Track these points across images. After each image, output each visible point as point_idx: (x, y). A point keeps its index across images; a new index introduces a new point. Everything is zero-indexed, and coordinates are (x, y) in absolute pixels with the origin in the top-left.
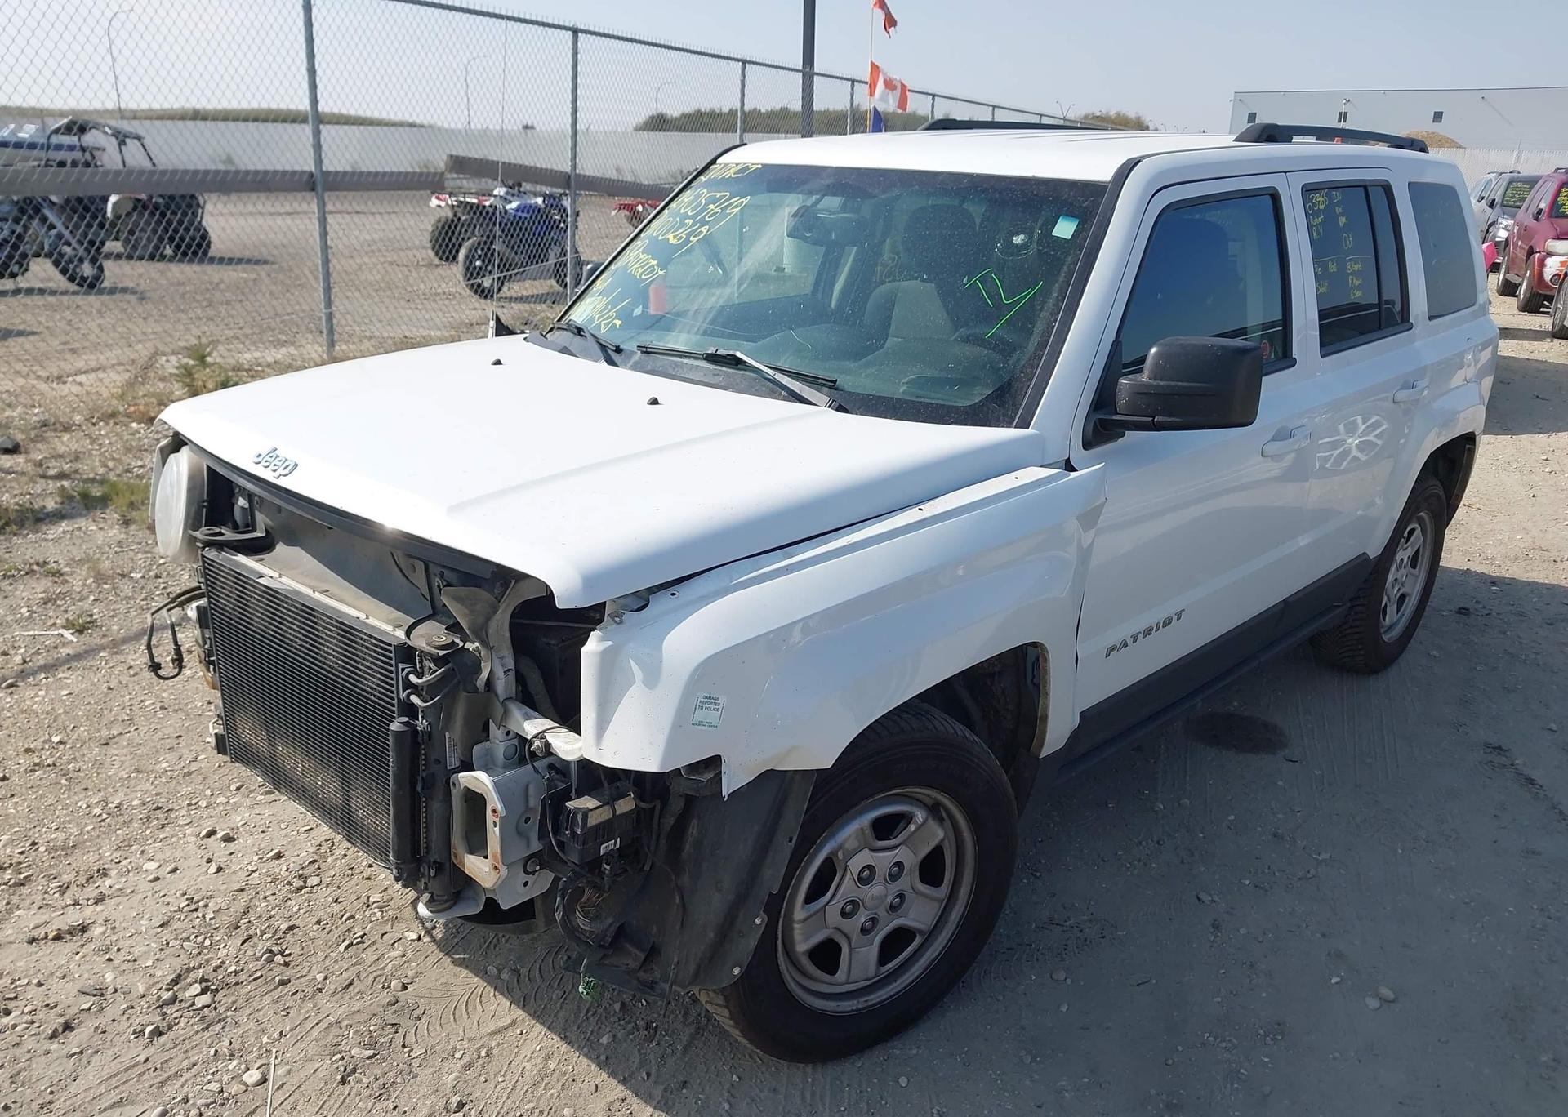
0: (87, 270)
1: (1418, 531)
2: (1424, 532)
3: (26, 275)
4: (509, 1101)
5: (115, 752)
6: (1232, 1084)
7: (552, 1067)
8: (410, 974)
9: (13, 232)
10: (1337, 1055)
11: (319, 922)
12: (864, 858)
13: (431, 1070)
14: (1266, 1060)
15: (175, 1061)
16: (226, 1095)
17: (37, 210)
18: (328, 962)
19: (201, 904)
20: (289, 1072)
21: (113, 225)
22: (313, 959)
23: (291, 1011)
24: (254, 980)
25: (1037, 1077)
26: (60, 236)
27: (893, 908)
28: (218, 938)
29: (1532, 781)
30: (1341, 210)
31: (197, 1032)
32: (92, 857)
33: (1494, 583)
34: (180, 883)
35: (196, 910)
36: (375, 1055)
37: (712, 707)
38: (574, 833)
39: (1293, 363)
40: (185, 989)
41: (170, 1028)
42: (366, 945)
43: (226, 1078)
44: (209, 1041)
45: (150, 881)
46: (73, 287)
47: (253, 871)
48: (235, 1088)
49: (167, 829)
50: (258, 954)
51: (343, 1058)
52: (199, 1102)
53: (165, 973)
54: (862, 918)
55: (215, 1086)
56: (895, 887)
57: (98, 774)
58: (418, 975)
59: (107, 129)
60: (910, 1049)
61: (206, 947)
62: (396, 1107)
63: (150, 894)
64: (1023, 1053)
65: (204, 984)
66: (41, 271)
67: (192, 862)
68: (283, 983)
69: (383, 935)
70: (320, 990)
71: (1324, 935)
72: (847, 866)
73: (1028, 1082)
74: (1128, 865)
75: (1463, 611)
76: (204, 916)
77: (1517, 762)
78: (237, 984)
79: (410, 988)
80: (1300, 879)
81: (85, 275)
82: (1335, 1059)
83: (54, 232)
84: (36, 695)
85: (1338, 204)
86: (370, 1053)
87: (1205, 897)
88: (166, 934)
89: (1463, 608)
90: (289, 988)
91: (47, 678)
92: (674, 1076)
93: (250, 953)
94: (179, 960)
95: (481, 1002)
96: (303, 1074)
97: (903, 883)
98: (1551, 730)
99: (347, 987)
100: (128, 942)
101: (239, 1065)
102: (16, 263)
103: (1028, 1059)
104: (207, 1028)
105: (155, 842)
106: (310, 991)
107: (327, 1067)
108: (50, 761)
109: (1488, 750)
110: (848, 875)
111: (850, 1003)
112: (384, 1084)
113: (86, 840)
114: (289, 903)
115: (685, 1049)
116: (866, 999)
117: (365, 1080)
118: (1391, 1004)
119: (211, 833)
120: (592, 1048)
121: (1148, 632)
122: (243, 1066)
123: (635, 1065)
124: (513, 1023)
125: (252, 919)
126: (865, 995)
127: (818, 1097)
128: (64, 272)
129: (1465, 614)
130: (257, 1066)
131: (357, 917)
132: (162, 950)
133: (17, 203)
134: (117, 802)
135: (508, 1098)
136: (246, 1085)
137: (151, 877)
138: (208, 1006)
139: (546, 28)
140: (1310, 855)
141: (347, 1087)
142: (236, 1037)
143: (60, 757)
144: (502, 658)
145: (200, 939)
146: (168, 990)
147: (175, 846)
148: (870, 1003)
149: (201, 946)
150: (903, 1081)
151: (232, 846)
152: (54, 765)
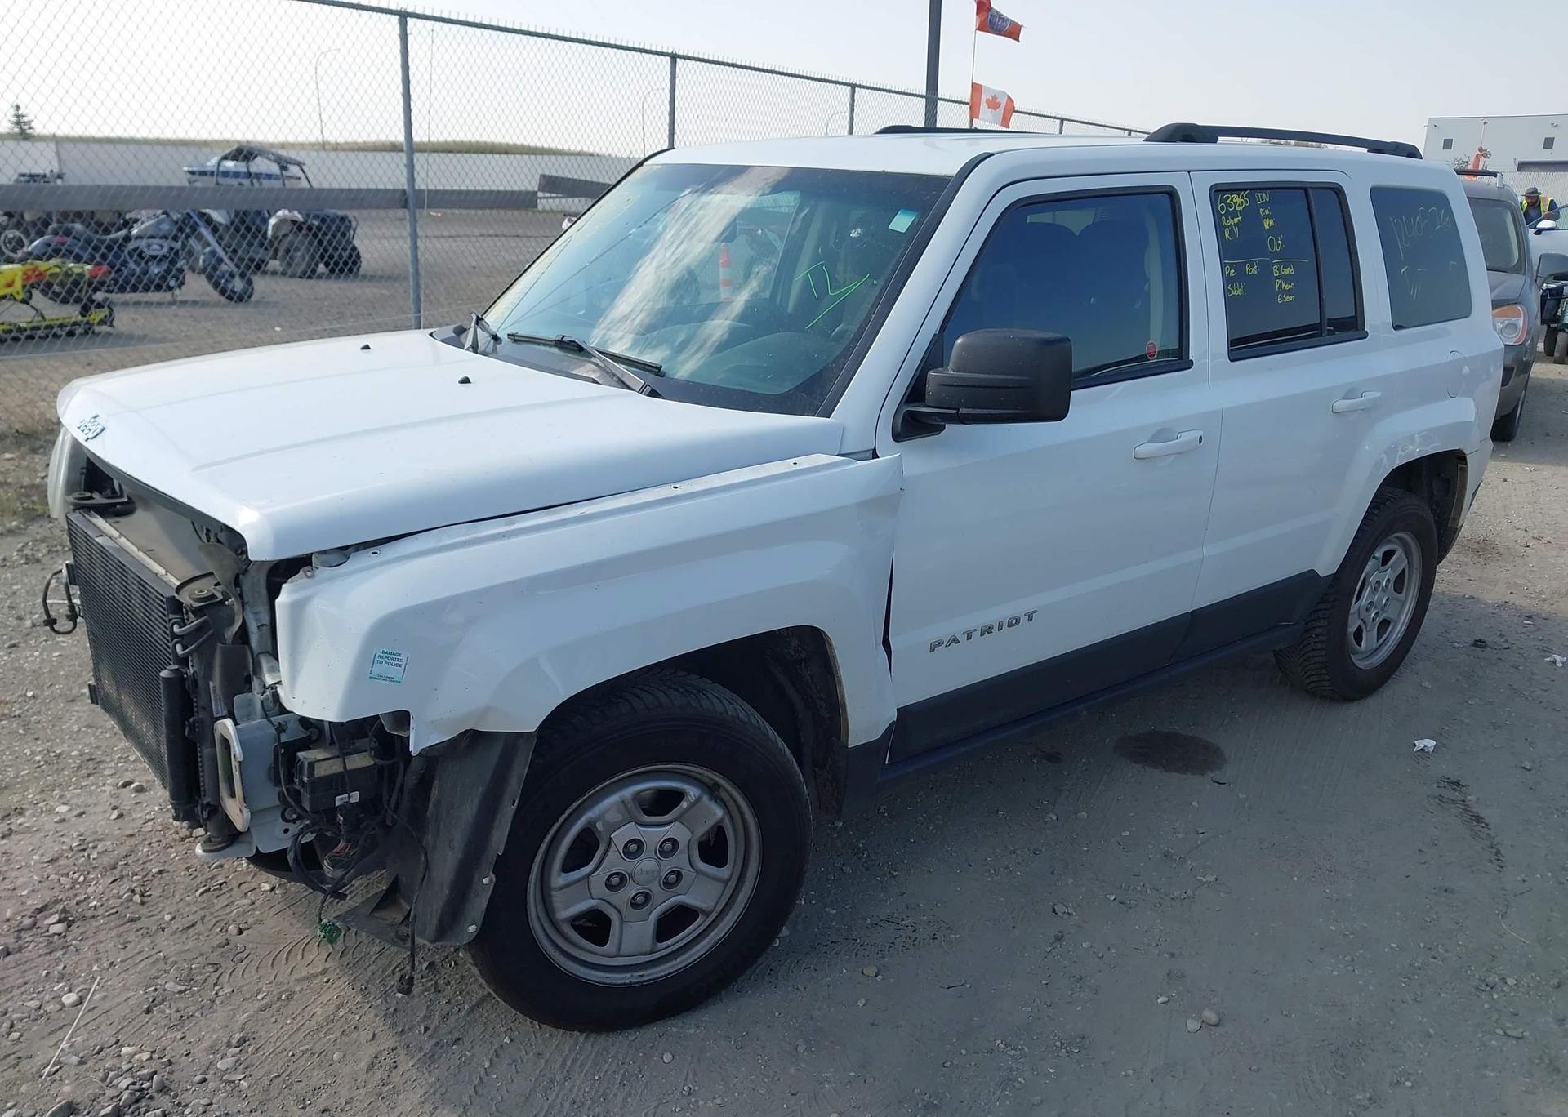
0: (238, 285)
1: (1399, 553)
2: (1408, 553)
3: (184, 287)
4: (288, 1042)
5: (77, 708)
6: (1004, 1090)
7: (341, 1014)
8: (251, 920)
9: (172, 249)
10: (1130, 1072)
11: (187, 869)
12: (629, 831)
13: (230, 1008)
14: (1051, 1071)
15: (10, 979)
16: (42, 1012)
17: (194, 229)
18: (181, 905)
19: (91, 845)
20: (105, 998)
21: (271, 243)
22: (169, 902)
23: (129, 945)
24: (109, 915)
25: (803, 1066)
26: (213, 253)
27: (667, 884)
28: (92, 876)
29: (1478, 819)
30: (1267, 212)
31: (40, 955)
32: (16, 798)
33: (1529, 617)
34: (82, 826)
35: (84, 850)
36: (186, 990)
37: (394, 662)
38: (301, 781)
39: (1189, 365)
40: (46, 918)
41: (20, 950)
42: (222, 892)
43: (47, 997)
44: (47, 964)
45: (56, 822)
46: (223, 299)
47: (149, 820)
48: (52, 1006)
49: (91, 778)
50: (121, 893)
51: (156, 990)
52: (14, 1016)
53: (35, 902)
54: (631, 890)
55: (34, 1004)
56: (669, 865)
57: (53, 726)
58: (258, 922)
59: (271, 156)
60: (688, 1029)
61: (79, 883)
62: (185, 1037)
63: (51, 833)
64: (800, 1042)
65: (63, 915)
66: (197, 286)
67: (100, 808)
68: (132, 920)
69: (241, 884)
70: (163, 929)
71: (1173, 955)
72: (611, 839)
73: (792, 1071)
74: (992, 871)
75: (1479, 644)
76: (89, 855)
77: (1469, 798)
78: (93, 917)
79: (245, 933)
80: (1173, 899)
81: (236, 289)
82: (1127, 1076)
83: (208, 250)
84: (32, 655)
85: (1264, 206)
86: (182, 988)
87: (1060, 908)
88: (51, 868)
89: (1480, 641)
90: (138, 925)
91: (46, 641)
92: (451, 1032)
93: (115, 891)
94: (51, 893)
95: (303, 950)
96: (116, 1001)
97: (679, 860)
98: (1524, 768)
99: (188, 928)
100: (15, 873)
101: (63, 987)
102: (173, 277)
103: (802, 1049)
104: (51, 953)
105: (75, 789)
106: (154, 928)
107: (139, 996)
108: (17, 713)
109: (1442, 784)
110: (613, 848)
111: (623, 976)
112: (182, 1017)
113: (18, 783)
114: (170, 849)
115: (472, 1009)
116: (641, 973)
117: (168, 1011)
118: (1213, 1028)
119: (127, 784)
120: (386, 1000)
121: (988, 630)
122: (66, 989)
123: (418, 1019)
124: (324, 972)
125: (130, 861)
126: (641, 970)
127: (578, 1064)
128: (216, 285)
129: (1480, 647)
130: (78, 989)
131: (225, 866)
132: (40, 882)
133: (176, 223)
134: (58, 752)
135: (287, 1039)
136: (63, 1005)
137: (57, 819)
138: (59, 935)
139: (644, 54)
140: (1195, 877)
141: (149, 1016)
142: (71, 962)
143: (27, 710)
144: (256, 614)
145: (76, 875)
146: (31, 917)
147: (91, 794)
148: (645, 979)
149: (75, 882)
150: (667, 1058)
151: (142, 797)
152: (19, 716)
